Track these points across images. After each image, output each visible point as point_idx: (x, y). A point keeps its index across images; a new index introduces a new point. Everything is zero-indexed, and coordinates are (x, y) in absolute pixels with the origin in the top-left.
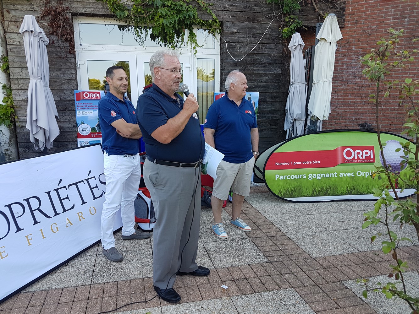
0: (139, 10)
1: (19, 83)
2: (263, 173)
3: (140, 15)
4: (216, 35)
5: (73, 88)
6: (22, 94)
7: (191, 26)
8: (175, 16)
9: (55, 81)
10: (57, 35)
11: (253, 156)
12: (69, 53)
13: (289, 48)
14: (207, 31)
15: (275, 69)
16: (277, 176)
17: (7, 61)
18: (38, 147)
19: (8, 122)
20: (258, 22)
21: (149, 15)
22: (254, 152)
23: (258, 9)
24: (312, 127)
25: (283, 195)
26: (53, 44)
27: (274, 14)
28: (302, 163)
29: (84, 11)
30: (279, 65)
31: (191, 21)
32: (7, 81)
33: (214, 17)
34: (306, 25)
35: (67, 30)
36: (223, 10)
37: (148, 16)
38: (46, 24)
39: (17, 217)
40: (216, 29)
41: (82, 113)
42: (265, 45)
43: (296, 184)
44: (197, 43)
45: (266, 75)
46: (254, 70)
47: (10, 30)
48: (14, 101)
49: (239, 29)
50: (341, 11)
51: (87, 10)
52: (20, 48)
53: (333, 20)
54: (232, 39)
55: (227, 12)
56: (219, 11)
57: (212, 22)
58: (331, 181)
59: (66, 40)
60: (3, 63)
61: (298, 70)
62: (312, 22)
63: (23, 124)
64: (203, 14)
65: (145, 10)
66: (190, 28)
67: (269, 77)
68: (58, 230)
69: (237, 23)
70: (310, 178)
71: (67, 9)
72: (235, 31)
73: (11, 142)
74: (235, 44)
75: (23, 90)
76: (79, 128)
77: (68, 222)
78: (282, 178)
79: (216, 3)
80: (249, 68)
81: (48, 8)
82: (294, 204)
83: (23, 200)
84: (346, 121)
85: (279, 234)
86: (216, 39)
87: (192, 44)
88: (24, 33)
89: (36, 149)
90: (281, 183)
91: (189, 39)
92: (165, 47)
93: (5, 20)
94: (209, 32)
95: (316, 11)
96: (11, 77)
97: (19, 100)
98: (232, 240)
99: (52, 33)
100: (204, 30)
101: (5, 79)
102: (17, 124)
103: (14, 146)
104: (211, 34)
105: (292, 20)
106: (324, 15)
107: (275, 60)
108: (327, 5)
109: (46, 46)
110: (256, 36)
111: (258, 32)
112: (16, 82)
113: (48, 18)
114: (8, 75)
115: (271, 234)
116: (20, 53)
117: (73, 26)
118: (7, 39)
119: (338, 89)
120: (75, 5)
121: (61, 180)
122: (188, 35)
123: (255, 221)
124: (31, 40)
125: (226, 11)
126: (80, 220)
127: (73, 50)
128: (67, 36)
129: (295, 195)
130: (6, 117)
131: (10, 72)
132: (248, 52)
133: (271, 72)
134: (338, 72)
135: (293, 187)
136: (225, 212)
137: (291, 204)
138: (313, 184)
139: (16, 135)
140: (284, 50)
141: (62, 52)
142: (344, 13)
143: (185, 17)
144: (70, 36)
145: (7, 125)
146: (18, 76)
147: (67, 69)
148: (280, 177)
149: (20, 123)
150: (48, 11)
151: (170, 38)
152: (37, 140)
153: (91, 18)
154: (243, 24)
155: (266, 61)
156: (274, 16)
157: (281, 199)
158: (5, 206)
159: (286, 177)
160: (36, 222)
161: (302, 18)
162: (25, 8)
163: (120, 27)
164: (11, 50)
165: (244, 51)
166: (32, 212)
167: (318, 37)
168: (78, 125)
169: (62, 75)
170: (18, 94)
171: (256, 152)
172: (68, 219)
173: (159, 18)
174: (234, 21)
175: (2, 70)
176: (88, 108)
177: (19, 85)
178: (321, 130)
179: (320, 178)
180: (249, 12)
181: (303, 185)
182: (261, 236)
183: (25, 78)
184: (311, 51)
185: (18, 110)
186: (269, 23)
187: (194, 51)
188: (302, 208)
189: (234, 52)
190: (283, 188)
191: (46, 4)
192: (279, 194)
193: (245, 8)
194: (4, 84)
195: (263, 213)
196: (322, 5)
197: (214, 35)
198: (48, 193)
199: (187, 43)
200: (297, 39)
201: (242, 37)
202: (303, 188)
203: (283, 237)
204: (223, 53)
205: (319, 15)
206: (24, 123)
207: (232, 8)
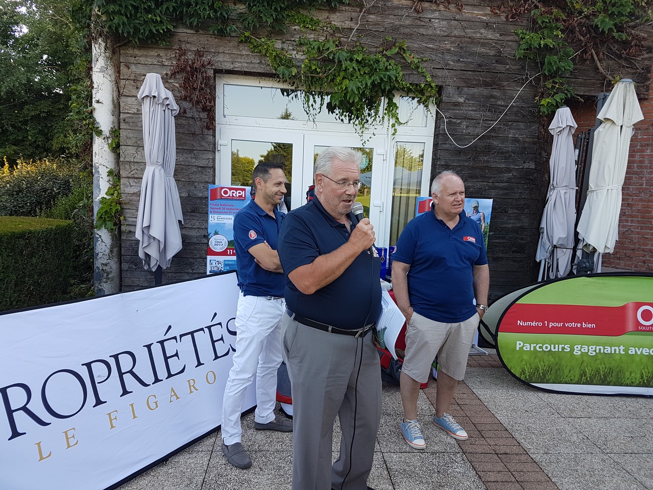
0: (313, 68)
1: (131, 169)
2: (495, 337)
3: (315, 75)
4: (429, 107)
5: (207, 180)
6: (134, 184)
7: (391, 92)
8: (367, 77)
9: (182, 169)
10: (190, 101)
11: (477, 311)
12: (207, 128)
13: (550, 131)
14: (416, 100)
15: (525, 162)
16: (520, 344)
17: (118, 136)
18: (149, 265)
19: (110, 224)
20: (500, 87)
21: (328, 75)
22: (478, 305)
23: (500, 67)
24: (585, 263)
25: (528, 377)
26: (185, 115)
27: (527, 75)
28: (564, 325)
29: (232, 67)
30: (531, 155)
31: (392, 84)
32: (115, 165)
33: (429, 79)
34: (582, 94)
35: (207, 94)
36: (444, 69)
37: (326, 77)
38: (177, 85)
39: (98, 383)
40: (431, 96)
41: (218, 218)
42: (510, 123)
43: (552, 360)
44: (398, 119)
45: (509, 170)
46: (488, 162)
47: (126, 92)
48: (122, 194)
49: (468, 98)
50: (643, 73)
51: (237, 66)
52: (137, 118)
53: (628, 89)
54: (455, 113)
55: (450, 71)
56: (437, 70)
57: (425, 86)
58: (614, 360)
59: (204, 109)
60: (113, 139)
61: (563, 167)
62: (591, 90)
63: (132, 229)
64: (411, 74)
65: (322, 68)
66: (390, 96)
67: (514, 174)
68: (157, 406)
69: (466, 89)
70: (577, 352)
71: (209, 63)
72: (462, 100)
73: (112, 253)
74: (459, 121)
75: (136, 178)
76: (210, 240)
77: (173, 394)
78: (527, 348)
79: (434, 57)
80: (481, 158)
81: (182, 62)
82: (547, 395)
83: (110, 356)
84: (645, 253)
85: (515, 449)
86: (429, 113)
87: (391, 120)
88: (144, 98)
89: (146, 268)
90: (526, 357)
91: (386, 112)
92: (349, 123)
93: (121, 78)
94: (419, 102)
95: (599, 72)
96: (121, 159)
97: (129, 193)
98: (433, 454)
99: (185, 99)
100: (410, 99)
101: (112, 162)
102: (123, 228)
103: (116, 260)
104: (421, 104)
105: (557, 86)
106: (614, 78)
107: (525, 148)
108: (619, 63)
109: (175, 117)
110: (495, 109)
111: (499, 103)
112: (127, 167)
113: (181, 77)
114: (118, 156)
115: (503, 449)
116: (137, 126)
117: (215, 88)
118: (122, 105)
119: (633, 199)
120: (221, 58)
121: (170, 327)
122: (386, 106)
123: (476, 421)
124: (152, 109)
125: (448, 71)
126: (191, 392)
127: (213, 123)
128: (205, 103)
129: (549, 380)
130: (108, 217)
131: (121, 152)
132: (480, 133)
133: (517, 165)
134: (634, 171)
135: (546, 364)
136: (425, 397)
137: (540, 394)
138: (582, 363)
139: (120, 244)
140: (541, 132)
141: (197, 127)
142: (649, 75)
143: (381, 79)
144: (210, 102)
145: (109, 229)
146: (131, 159)
147: (201, 152)
148: (524, 346)
149: (128, 227)
150: (181, 66)
151: (358, 110)
152: (147, 256)
153: (243, 76)
154: (475, 90)
155: (510, 148)
156: (527, 79)
157: (526, 384)
158: (82, 365)
159: (535, 347)
160: (125, 392)
161: (574, 83)
162: (150, 61)
163: (283, 91)
164: (124, 120)
165: (474, 133)
166: (121, 375)
167: (600, 116)
168: (210, 236)
169: (194, 160)
170: (128, 184)
171: (482, 306)
172: (172, 390)
173: (343, 79)
174: (460, 85)
175: (111, 149)
176: (226, 211)
177: (131, 171)
178: (599, 271)
179: (594, 354)
180: (486, 72)
181: (563, 363)
182: (483, 452)
183: (140, 161)
184: (587, 137)
185: (126, 208)
186: (518, 89)
187: (391, 131)
188: (561, 403)
189: (458, 133)
190: (528, 366)
191: (180, 56)
192: (521, 374)
193: (480, 66)
194: (111, 169)
195: (491, 407)
196: (611, 62)
197: (427, 106)
198: (149, 347)
199: (383, 118)
200: (564, 117)
201: (472, 110)
202: (565, 368)
203: (523, 458)
204: (439, 134)
205: (605, 78)
206: (133, 227)
207: (459, 66)
